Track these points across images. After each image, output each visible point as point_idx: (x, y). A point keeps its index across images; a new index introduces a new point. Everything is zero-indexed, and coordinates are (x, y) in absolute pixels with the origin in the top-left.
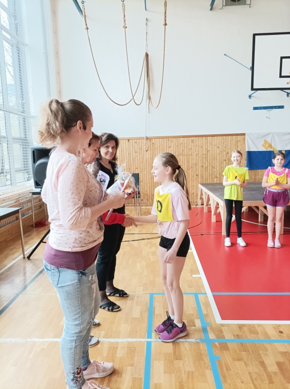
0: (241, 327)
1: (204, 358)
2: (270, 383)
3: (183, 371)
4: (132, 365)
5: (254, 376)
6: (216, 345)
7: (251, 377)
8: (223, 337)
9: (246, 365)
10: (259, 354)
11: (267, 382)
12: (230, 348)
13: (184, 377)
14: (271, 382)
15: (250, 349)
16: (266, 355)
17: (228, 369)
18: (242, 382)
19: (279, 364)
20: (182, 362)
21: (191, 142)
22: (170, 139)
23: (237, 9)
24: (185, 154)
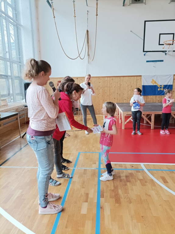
0: (116, 164)
1: (96, 174)
10: (120, 173)
13: (86, 179)
14: (121, 181)
15: (116, 172)
16: (122, 173)
19: (126, 176)
20: (86, 175)
21: (111, 80)
22: (100, 78)
23: (138, 5)
24: (108, 86)
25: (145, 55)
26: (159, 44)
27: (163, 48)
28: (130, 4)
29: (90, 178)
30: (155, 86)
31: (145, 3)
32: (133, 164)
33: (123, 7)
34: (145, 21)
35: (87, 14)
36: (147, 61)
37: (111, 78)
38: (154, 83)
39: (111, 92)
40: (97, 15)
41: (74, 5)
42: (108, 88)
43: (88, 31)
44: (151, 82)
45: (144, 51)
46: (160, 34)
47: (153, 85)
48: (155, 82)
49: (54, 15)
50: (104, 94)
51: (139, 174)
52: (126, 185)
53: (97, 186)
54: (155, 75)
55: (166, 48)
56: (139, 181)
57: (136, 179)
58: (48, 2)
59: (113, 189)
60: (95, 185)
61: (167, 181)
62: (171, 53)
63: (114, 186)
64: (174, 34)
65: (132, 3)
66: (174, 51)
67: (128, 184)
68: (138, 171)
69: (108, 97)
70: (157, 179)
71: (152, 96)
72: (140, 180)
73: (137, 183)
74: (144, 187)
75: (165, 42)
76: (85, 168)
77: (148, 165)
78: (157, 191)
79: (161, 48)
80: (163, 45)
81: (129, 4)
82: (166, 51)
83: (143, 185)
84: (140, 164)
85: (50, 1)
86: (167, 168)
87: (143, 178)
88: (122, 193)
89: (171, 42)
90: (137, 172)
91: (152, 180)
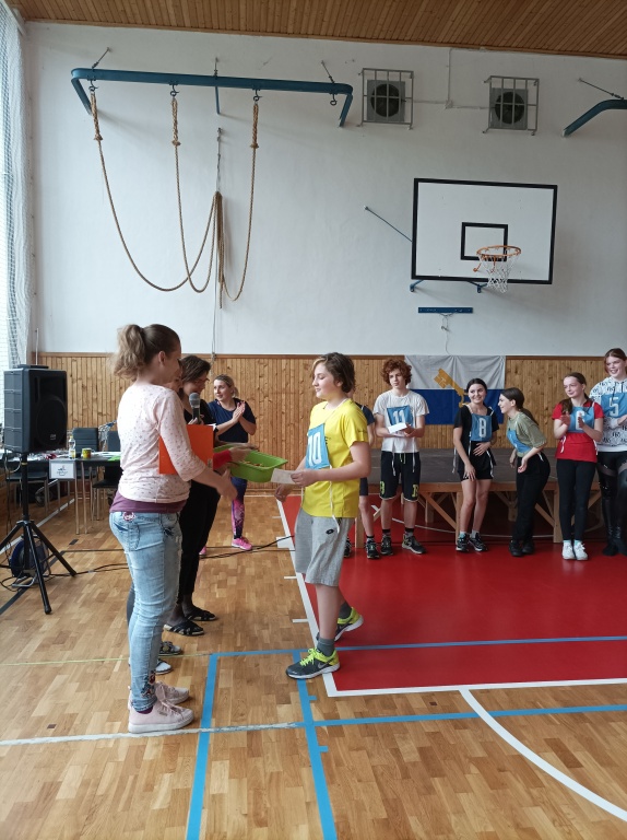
0: (368, 699)
1: (300, 750)
2: (403, 778)
3: (262, 774)
4: (172, 771)
5: (380, 770)
6: (323, 730)
7: (375, 772)
8: (337, 717)
9: (370, 755)
10: (393, 738)
11: (400, 777)
12: (346, 733)
13: (264, 781)
14: (406, 776)
15: (378, 733)
16: (404, 739)
17: (339, 763)
18: (360, 781)
19: (422, 751)
20: (261, 759)
21: (301, 367)
22: (262, 361)
23: (388, 129)
24: (292, 390)
25: (413, 288)
26: (463, 257)
27: (475, 270)
28: (363, 121)
29: (278, 773)
30: (450, 392)
31: (411, 124)
32: (433, 694)
33: (341, 129)
34: (417, 181)
35: (219, 139)
36: (422, 310)
37: (301, 361)
38: (447, 383)
39: (301, 410)
40: (255, 146)
41: (175, 104)
42: (292, 396)
43: (219, 197)
44: (436, 379)
45: (414, 276)
46: (465, 225)
47: (441, 388)
48: (450, 380)
49: (98, 131)
50: (275, 417)
51: (467, 734)
52: (430, 790)
53: (316, 810)
54: (447, 355)
55: (484, 270)
56: (474, 770)
57: (463, 759)
58: (76, 83)
59: (384, 815)
60: (308, 804)
61: (575, 759)
62: (502, 287)
63: (385, 801)
64: (505, 227)
65: (370, 119)
66: (510, 281)
67: (437, 782)
68: (460, 725)
69: (292, 429)
70: (538, 753)
71: (440, 427)
72: (478, 762)
73: (467, 776)
74: (500, 791)
75: (483, 252)
76: (251, 727)
77: (488, 691)
78: (554, 808)
79: (467, 269)
80: (477, 259)
81: (359, 122)
82: (486, 280)
83: (496, 784)
84: (458, 692)
85: (85, 84)
86: (556, 699)
87: (486, 750)
88: (427, 833)
89: (499, 253)
90: (456, 727)
91: (521, 758)
